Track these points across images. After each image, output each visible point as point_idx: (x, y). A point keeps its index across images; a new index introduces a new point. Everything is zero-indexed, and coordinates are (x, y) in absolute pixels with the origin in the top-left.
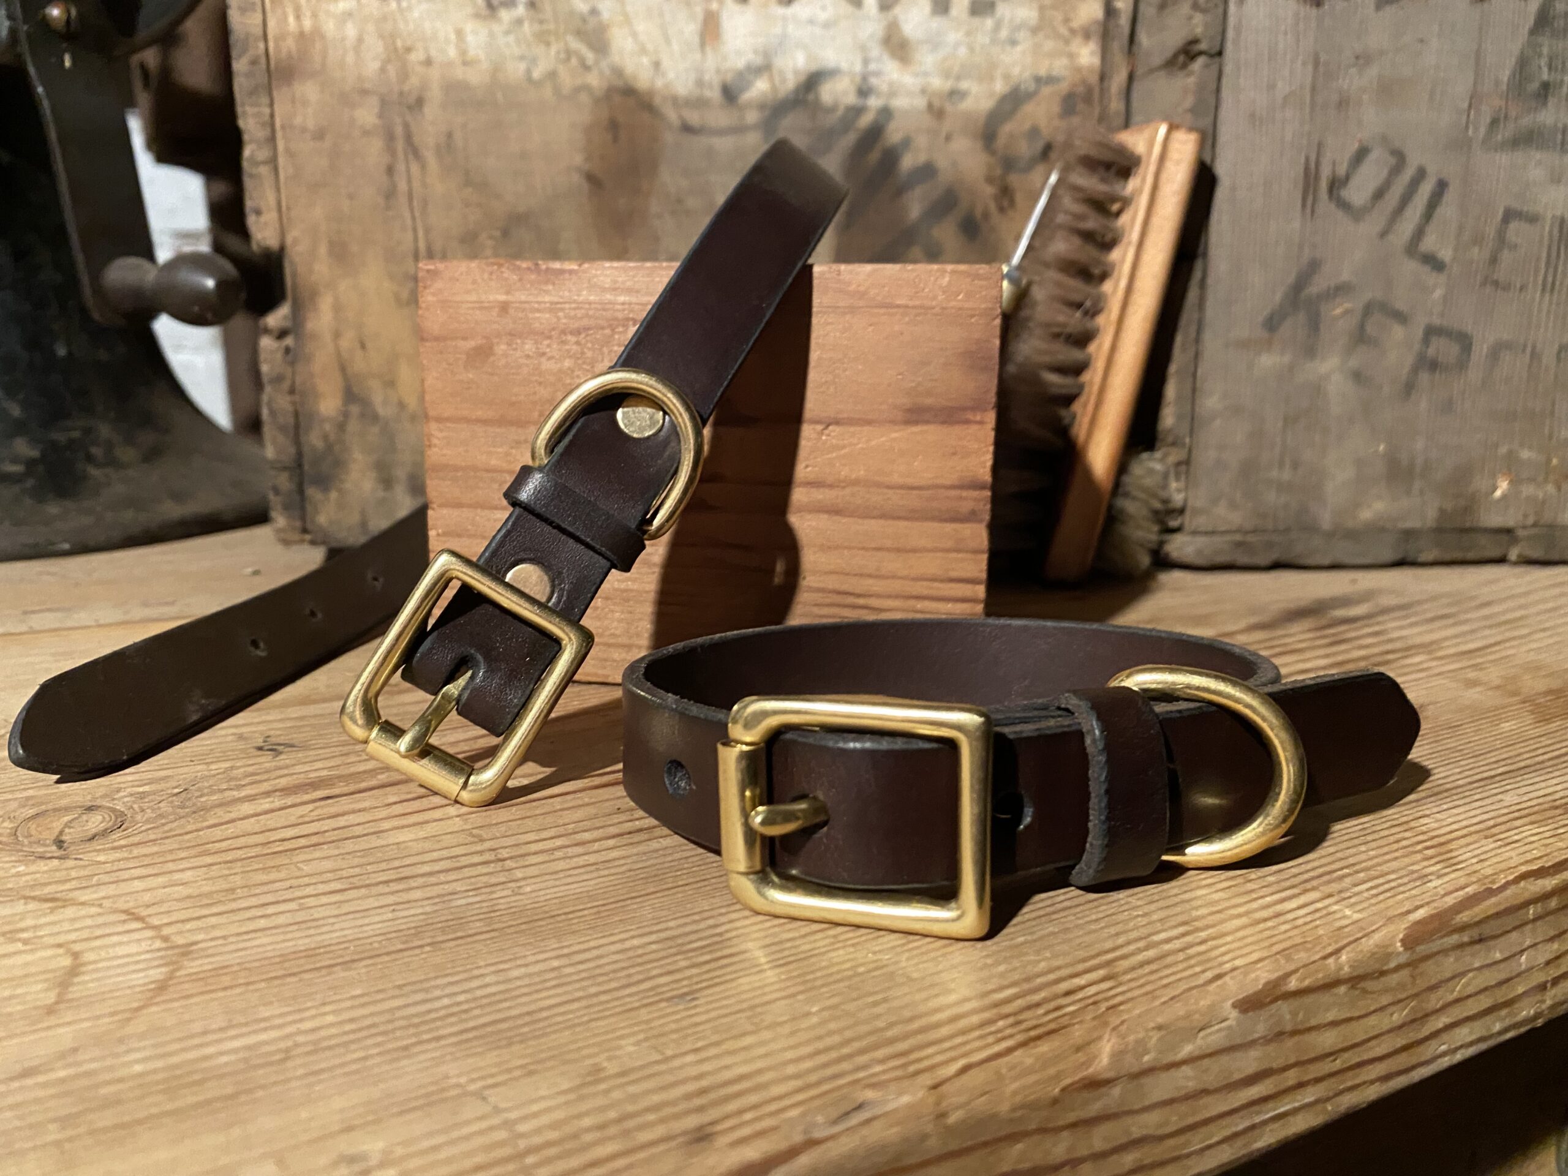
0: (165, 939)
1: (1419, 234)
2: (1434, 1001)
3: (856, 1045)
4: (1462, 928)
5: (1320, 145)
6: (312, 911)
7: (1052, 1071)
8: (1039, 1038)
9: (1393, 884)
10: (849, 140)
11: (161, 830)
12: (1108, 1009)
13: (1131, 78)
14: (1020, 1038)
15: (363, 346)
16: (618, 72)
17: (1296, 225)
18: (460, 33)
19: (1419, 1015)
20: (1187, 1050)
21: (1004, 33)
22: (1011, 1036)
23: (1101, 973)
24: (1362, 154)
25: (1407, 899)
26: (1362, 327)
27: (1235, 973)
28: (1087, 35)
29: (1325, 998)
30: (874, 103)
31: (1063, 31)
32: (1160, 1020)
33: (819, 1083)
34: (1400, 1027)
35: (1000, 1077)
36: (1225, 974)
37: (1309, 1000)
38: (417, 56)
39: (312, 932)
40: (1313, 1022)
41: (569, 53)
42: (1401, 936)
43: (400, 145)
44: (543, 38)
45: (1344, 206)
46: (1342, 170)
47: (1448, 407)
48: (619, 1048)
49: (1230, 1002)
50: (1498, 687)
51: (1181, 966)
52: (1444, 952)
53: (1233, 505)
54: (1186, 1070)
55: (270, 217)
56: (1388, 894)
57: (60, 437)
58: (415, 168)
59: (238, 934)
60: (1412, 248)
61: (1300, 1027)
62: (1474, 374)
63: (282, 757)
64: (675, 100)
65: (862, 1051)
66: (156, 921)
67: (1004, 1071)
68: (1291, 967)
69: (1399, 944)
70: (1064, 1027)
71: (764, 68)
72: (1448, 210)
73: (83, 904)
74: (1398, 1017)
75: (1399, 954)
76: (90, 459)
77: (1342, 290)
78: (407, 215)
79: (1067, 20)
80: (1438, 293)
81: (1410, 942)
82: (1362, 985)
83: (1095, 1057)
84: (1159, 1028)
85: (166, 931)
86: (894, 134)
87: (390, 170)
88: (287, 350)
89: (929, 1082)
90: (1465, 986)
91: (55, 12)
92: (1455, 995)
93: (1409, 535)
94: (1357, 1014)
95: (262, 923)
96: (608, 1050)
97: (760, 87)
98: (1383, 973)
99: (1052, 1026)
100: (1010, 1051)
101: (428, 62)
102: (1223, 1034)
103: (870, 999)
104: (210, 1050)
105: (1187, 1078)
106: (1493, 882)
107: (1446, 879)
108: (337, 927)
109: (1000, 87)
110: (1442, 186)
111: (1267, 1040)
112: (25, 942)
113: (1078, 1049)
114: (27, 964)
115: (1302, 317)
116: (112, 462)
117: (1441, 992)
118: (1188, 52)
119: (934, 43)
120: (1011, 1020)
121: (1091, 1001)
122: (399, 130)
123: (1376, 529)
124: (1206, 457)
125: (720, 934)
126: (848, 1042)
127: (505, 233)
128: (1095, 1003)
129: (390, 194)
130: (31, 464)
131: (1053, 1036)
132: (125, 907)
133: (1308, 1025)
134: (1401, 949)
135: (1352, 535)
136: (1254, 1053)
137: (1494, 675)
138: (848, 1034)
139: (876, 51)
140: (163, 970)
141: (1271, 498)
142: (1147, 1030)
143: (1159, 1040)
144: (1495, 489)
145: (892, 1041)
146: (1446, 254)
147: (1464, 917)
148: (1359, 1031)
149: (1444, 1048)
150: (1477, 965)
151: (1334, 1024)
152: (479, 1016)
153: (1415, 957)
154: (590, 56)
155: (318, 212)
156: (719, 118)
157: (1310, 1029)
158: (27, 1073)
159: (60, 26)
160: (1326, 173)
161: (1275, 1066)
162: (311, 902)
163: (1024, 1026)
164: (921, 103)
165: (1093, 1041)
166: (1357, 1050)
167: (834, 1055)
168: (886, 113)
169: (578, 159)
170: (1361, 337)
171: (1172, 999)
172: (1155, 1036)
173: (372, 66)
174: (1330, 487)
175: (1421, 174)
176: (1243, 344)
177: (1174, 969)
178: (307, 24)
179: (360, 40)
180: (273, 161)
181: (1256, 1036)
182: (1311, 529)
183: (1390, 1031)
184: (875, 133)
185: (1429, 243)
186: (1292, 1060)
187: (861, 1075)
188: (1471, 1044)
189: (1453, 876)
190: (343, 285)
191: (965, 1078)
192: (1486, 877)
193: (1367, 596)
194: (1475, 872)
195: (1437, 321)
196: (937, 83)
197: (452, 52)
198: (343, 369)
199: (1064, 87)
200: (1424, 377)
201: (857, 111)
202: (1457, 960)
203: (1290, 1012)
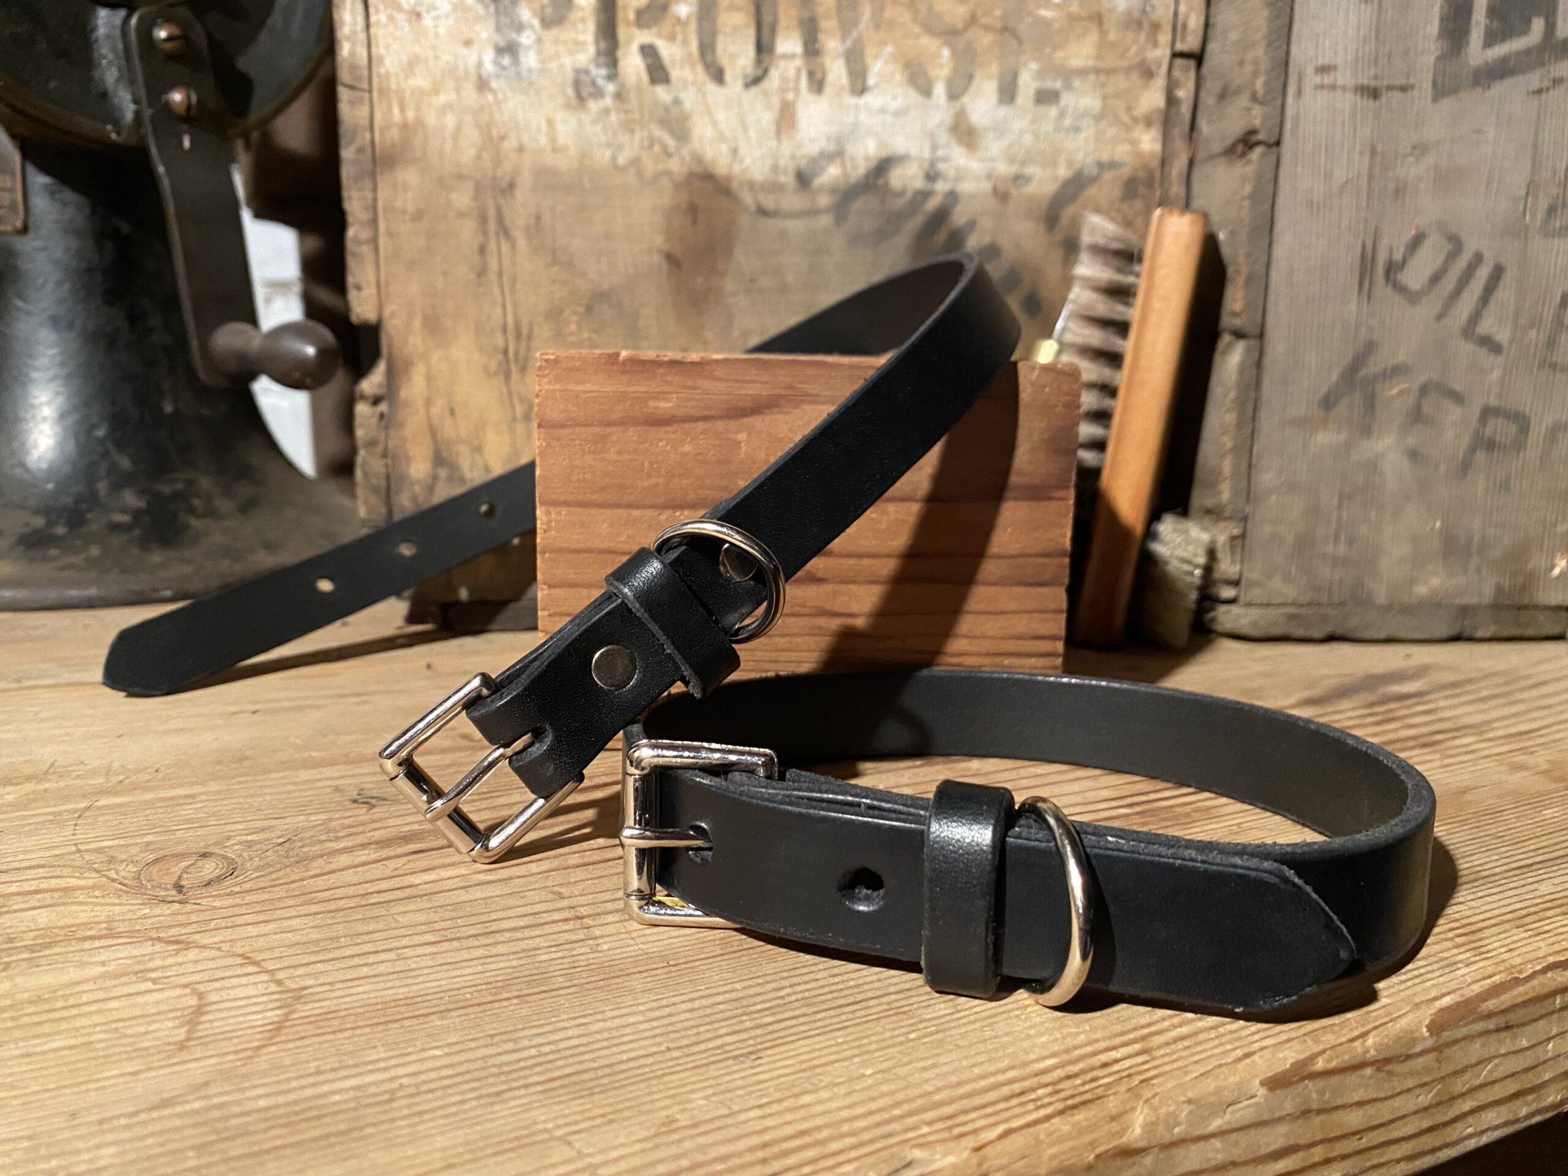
0: (279, 983)
1: (1476, 317)
2: (1459, 1085)
3: (906, 1107)
4: (1489, 1015)
5: (1377, 232)
6: (409, 962)
7: (1087, 1139)
8: (1075, 1107)
9: (1422, 971)
10: (915, 223)
11: (268, 878)
12: (1142, 1082)
13: (1191, 163)
14: (1060, 1106)
15: (452, 412)
16: (698, 158)
17: (1353, 306)
18: (550, 123)
19: (1445, 1098)
20: (1216, 1124)
21: (1068, 122)
22: (1050, 1104)
23: (1137, 1047)
24: (1417, 241)
25: (1434, 985)
26: (1419, 406)
27: (1265, 1052)
28: (1148, 122)
29: (1351, 1079)
30: (941, 187)
31: (1126, 119)
32: (1190, 1094)
33: (872, 1141)
34: (1426, 1109)
35: (1038, 1141)
36: (1254, 1053)
37: (1335, 1080)
38: (509, 145)
39: (410, 981)
40: (1340, 1102)
41: (652, 141)
42: (1427, 1022)
43: (492, 226)
44: (628, 127)
45: (1401, 289)
46: (1398, 256)
47: (1505, 486)
48: (690, 1101)
49: (1257, 1082)
50: (1544, 773)
51: (1211, 1044)
52: (1470, 1038)
53: (1287, 578)
54: (1216, 1143)
55: (370, 291)
56: (1417, 981)
57: (166, 489)
58: (505, 248)
59: (342, 981)
60: (1468, 331)
61: (1327, 1106)
62: (1532, 453)
63: (375, 810)
64: (751, 185)
65: (911, 1114)
66: (270, 966)
67: (1042, 1137)
68: (1316, 1049)
69: (1425, 1030)
70: (1099, 1098)
71: (837, 155)
72: (1504, 294)
73: (204, 947)
74: (1424, 1098)
75: (1425, 1038)
76: (191, 510)
77: (1398, 371)
78: (496, 290)
79: (1129, 109)
80: (1495, 375)
81: (1436, 1027)
82: (1387, 1068)
83: (1128, 1128)
84: (1190, 1102)
85: (280, 975)
86: (959, 217)
87: (482, 250)
88: (382, 416)
89: (973, 1144)
90: (1491, 1071)
91: (177, 97)
92: (1481, 1080)
93: (1465, 611)
94: (1383, 1095)
95: (365, 971)
96: (680, 1103)
97: (832, 172)
98: (1408, 1057)
99: (1089, 1096)
100: (1048, 1118)
101: (521, 149)
102: (1251, 1110)
103: (921, 1064)
104: (325, 1089)
105: (1217, 1151)
106: (1520, 972)
107: (1475, 967)
108: (432, 977)
109: (1063, 172)
110: (1498, 271)
111: (1293, 1117)
112: (155, 981)
113: (1113, 1119)
114: (158, 1002)
115: (1357, 396)
116: (211, 513)
117: (1466, 1077)
118: (1247, 142)
119: (1000, 130)
120: (1050, 1089)
121: (1125, 1074)
122: (491, 212)
123: (1433, 605)
124: (1261, 530)
125: (783, 998)
126: (898, 1104)
127: (589, 309)
128: (1129, 1076)
129: (482, 273)
130: (137, 514)
131: (1090, 1106)
132: (241, 951)
133: (1333, 1105)
134: (1427, 1034)
135: (1408, 610)
136: (1282, 1129)
137: (1541, 759)
138: (900, 1096)
139: (944, 138)
140: (279, 1012)
141: (1325, 572)
142: (1178, 1104)
143: (1190, 1112)
144: (1553, 567)
145: (941, 1104)
146: (1503, 336)
147: (1491, 1004)
148: (1384, 1111)
149: (1470, 1130)
150: (1503, 1051)
151: (1360, 1104)
152: (562, 1067)
153: (1441, 1042)
154: (672, 143)
155: (414, 289)
156: (792, 201)
157: (1337, 1108)
158: (165, 1104)
159: (181, 110)
160: (1382, 258)
161: (1302, 1141)
162: (408, 952)
163: (1062, 1095)
164: (986, 186)
165: (1126, 1112)
166: (1382, 1130)
167: (885, 1116)
168: (953, 196)
169: (659, 240)
170: (1417, 416)
171: (1202, 1075)
172: (1186, 1109)
173: (468, 153)
174: (1385, 563)
175: (1478, 258)
176: (1300, 423)
177: (1204, 1047)
178: (410, 115)
179: (458, 129)
180: (374, 241)
181: (1284, 1113)
182: (1365, 602)
183: (1416, 1113)
184: (941, 216)
185: (1486, 326)
186: (1319, 1137)
187: (910, 1135)
188: (1497, 1128)
189: (1481, 964)
190: (436, 356)
191: (1007, 1142)
192: (1513, 967)
193: (1421, 672)
194: (1503, 961)
195: (1494, 402)
196: (1003, 168)
197: (543, 141)
198: (433, 433)
199: (1126, 172)
200: (1481, 456)
201: (926, 195)
202: (1483, 1045)
203: (1317, 1092)
